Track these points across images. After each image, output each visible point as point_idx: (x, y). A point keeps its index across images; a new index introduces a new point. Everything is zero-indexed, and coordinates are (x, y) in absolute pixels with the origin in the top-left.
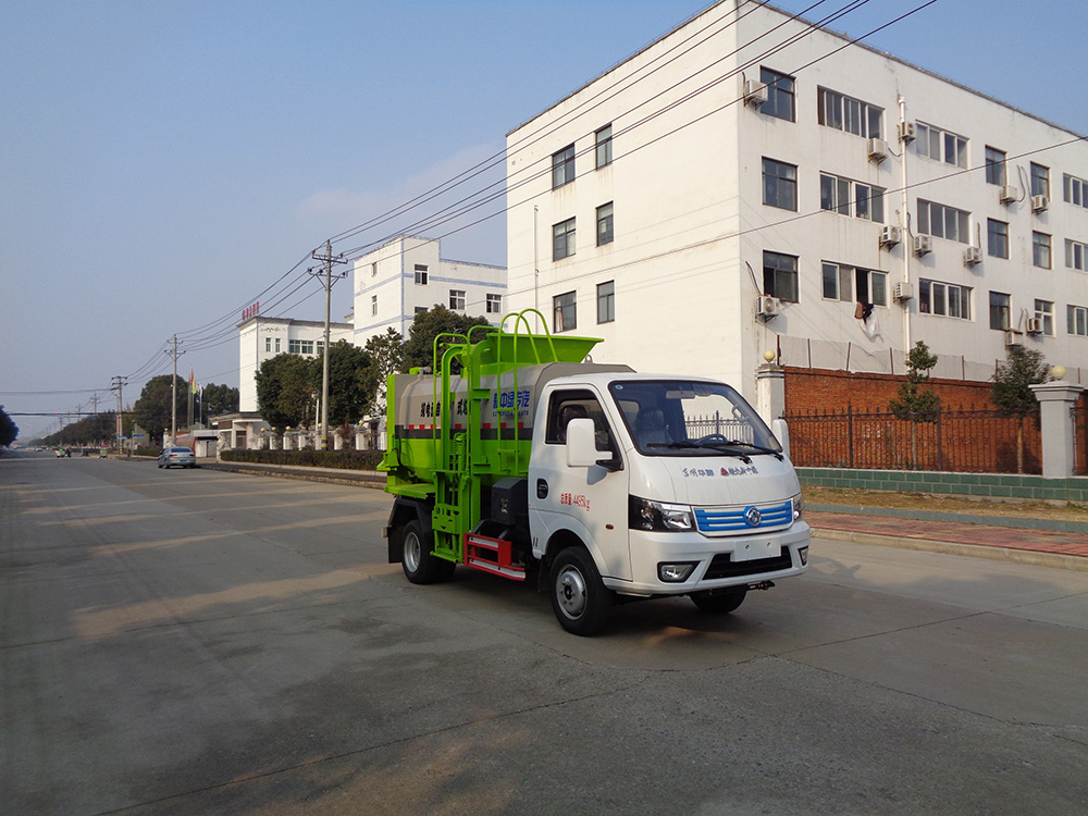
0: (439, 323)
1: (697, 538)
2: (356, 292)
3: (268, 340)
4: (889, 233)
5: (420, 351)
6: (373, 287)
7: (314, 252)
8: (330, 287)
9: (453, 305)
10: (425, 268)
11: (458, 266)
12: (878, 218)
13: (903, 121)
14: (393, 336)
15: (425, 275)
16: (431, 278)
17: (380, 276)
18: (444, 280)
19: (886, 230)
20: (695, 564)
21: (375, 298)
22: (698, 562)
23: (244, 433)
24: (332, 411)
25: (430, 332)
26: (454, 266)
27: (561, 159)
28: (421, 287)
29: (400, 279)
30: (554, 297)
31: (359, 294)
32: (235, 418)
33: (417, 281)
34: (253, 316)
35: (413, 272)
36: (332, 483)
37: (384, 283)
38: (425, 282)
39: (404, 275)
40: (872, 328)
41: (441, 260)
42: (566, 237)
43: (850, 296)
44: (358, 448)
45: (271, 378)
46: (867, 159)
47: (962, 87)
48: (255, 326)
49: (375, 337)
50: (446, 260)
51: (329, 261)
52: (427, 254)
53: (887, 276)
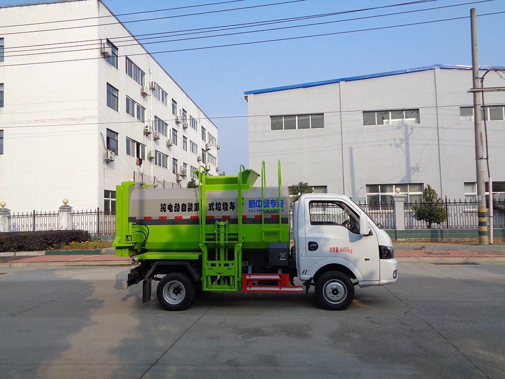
4: (148, 128)
12: (143, 122)
13: (151, 81)
19: (147, 127)
40: (142, 169)
43: (134, 154)
46: (140, 94)
47: (166, 73)
53: (146, 147)
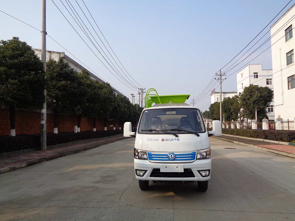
0: (250, 90)
1: (147, 162)
2: (237, 83)
3: (218, 98)
5: (245, 99)
6: (242, 81)
7: (216, 74)
8: (221, 83)
9: (268, 83)
10: (257, 73)
11: (269, 71)
14: (241, 95)
15: (257, 76)
16: (259, 76)
17: (244, 77)
18: (264, 76)
20: (146, 171)
21: (242, 84)
22: (147, 170)
23: (209, 123)
24: (226, 117)
25: (248, 93)
26: (267, 71)
27: (288, 31)
28: (256, 79)
29: (249, 77)
30: (288, 78)
31: (238, 83)
32: (206, 119)
33: (255, 77)
34: (214, 92)
35: (253, 75)
36: (215, 138)
37: (245, 79)
38: (257, 77)
39: (250, 76)
41: (262, 70)
42: (291, 57)
44: (232, 128)
45: (213, 109)
48: (214, 95)
49: (235, 95)
50: (264, 70)
51: (221, 75)
52: (258, 69)
